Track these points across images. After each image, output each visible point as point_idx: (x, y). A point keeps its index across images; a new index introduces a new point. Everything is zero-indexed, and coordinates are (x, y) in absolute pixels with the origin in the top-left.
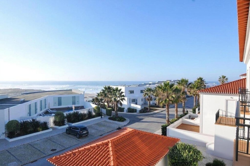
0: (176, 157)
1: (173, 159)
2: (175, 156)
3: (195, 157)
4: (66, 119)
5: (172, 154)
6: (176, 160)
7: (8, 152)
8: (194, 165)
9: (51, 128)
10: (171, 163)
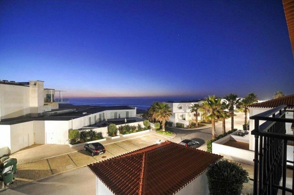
0: (216, 176)
1: (212, 177)
2: (214, 174)
3: (238, 178)
4: (118, 131)
5: (212, 172)
6: (215, 178)
7: (69, 156)
8: (236, 186)
9: (105, 138)
10: (210, 182)
